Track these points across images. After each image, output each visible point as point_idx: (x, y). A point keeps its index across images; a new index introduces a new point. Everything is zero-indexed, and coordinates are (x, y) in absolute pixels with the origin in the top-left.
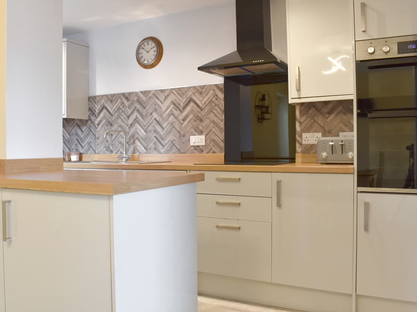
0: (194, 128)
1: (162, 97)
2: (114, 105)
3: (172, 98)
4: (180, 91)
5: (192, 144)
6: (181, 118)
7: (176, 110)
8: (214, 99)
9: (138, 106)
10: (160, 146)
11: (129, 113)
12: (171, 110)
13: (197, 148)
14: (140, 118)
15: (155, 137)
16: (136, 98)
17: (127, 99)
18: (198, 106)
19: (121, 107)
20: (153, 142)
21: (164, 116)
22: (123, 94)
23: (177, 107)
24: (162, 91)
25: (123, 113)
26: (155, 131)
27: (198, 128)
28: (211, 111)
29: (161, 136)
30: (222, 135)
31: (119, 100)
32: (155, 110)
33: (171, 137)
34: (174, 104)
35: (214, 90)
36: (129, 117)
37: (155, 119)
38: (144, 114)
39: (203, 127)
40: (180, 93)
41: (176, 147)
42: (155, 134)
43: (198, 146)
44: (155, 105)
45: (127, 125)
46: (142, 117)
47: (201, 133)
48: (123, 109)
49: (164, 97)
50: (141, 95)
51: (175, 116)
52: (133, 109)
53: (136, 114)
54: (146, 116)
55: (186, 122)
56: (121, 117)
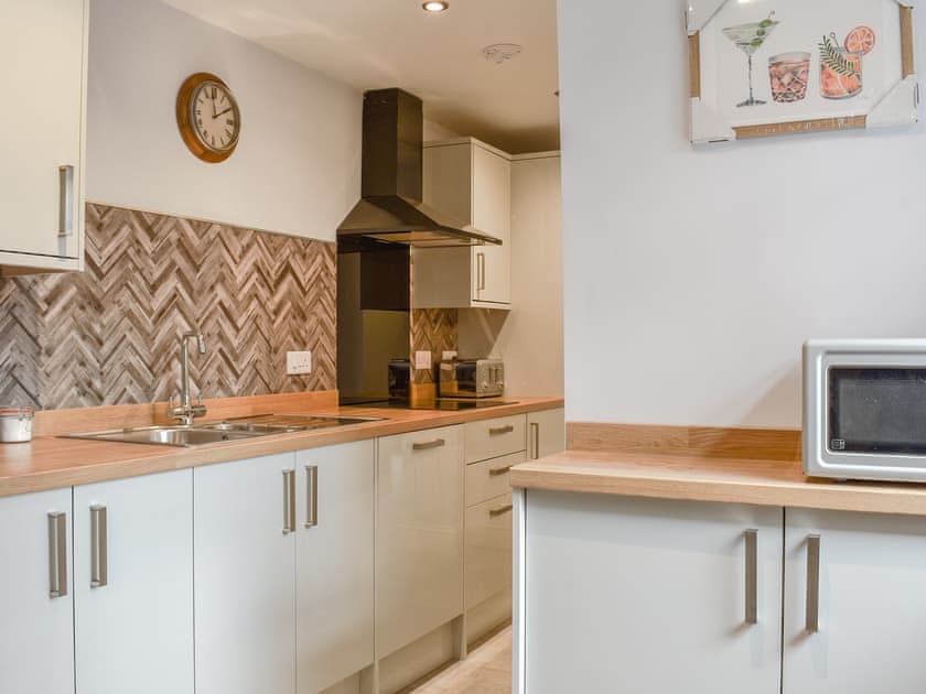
1: (236, 246)
2: (106, 244)
3: (255, 254)
4: (272, 240)
5: (290, 371)
6: (271, 306)
7: (263, 286)
8: (322, 275)
9: (182, 262)
10: (232, 377)
11: (157, 275)
12: (254, 285)
13: (299, 381)
14: (185, 296)
15: (221, 351)
16: (174, 236)
17: (149, 230)
18: (299, 284)
19: (131, 252)
20: (215, 366)
21: (240, 297)
22: (138, 214)
23: (264, 281)
24: (237, 231)
26: (221, 336)
29: (232, 351)
30: (333, 351)
31: (125, 231)
32: (222, 279)
33: (252, 354)
34: (259, 270)
35: (323, 255)
36: (154, 288)
37: (221, 303)
38: (196, 286)
40: (271, 246)
41: (262, 378)
42: (220, 345)
43: (298, 375)
44: (221, 266)
45: (150, 313)
46: (191, 296)
47: (303, 345)
48: (137, 260)
49: (240, 249)
50: (190, 232)
51: (260, 301)
53: (173, 283)
54: (200, 292)
56: (133, 287)
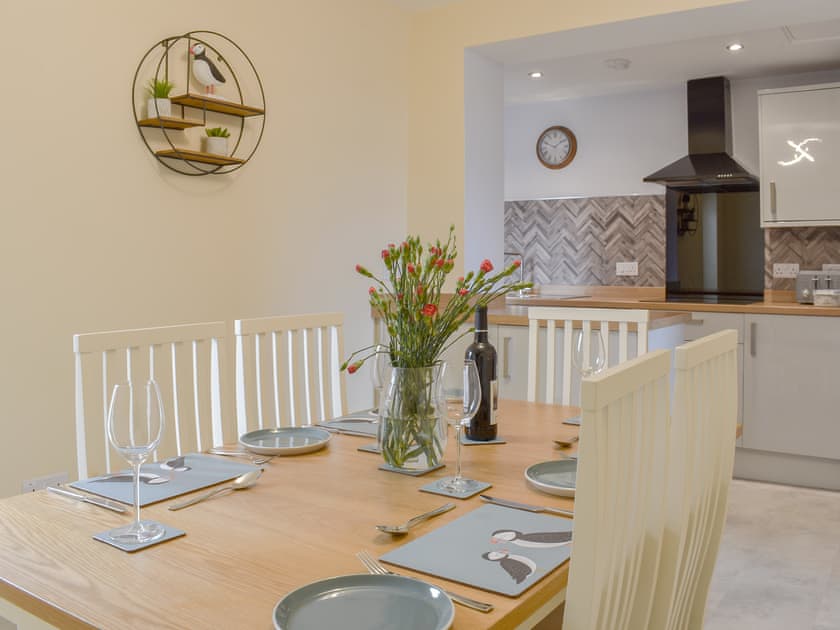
0: (622, 252)
1: (575, 208)
3: (590, 210)
4: (603, 202)
5: (618, 274)
6: (603, 237)
7: (596, 227)
8: (651, 215)
9: (539, 220)
10: (573, 276)
11: (526, 227)
12: (589, 227)
13: (626, 279)
14: (542, 236)
15: (565, 262)
16: (535, 209)
17: (522, 209)
18: (628, 223)
19: (513, 219)
20: (560, 269)
21: (579, 233)
22: (517, 203)
23: (597, 223)
24: (575, 201)
25: (516, 229)
26: (565, 255)
27: (627, 251)
28: (646, 230)
29: (573, 262)
30: (663, 263)
31: (510, 210)
32: (565, 226)
33: (588, 263)
34: (593, 218)
35: (651, 203)
36: (524, 234)
37: (565, 238)
38: (548, 231)
39: (635, 251)
40: (603, 204)
41: (596, 277)
42: (565, 259)
43: (628, 277)
44: (565, 219)
45: (522, 245)
46: (545, 235)
47: (633, 259)
48: (516, 222)
49: (577, 210)
50: (544, 205)
51: (594, 237)
52: (531, 223)
53: (535, 229)
54: (551, 233)
55: (611, 244)
56: (513, 234)
